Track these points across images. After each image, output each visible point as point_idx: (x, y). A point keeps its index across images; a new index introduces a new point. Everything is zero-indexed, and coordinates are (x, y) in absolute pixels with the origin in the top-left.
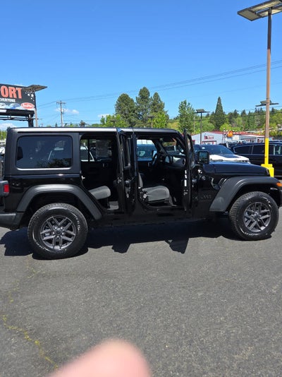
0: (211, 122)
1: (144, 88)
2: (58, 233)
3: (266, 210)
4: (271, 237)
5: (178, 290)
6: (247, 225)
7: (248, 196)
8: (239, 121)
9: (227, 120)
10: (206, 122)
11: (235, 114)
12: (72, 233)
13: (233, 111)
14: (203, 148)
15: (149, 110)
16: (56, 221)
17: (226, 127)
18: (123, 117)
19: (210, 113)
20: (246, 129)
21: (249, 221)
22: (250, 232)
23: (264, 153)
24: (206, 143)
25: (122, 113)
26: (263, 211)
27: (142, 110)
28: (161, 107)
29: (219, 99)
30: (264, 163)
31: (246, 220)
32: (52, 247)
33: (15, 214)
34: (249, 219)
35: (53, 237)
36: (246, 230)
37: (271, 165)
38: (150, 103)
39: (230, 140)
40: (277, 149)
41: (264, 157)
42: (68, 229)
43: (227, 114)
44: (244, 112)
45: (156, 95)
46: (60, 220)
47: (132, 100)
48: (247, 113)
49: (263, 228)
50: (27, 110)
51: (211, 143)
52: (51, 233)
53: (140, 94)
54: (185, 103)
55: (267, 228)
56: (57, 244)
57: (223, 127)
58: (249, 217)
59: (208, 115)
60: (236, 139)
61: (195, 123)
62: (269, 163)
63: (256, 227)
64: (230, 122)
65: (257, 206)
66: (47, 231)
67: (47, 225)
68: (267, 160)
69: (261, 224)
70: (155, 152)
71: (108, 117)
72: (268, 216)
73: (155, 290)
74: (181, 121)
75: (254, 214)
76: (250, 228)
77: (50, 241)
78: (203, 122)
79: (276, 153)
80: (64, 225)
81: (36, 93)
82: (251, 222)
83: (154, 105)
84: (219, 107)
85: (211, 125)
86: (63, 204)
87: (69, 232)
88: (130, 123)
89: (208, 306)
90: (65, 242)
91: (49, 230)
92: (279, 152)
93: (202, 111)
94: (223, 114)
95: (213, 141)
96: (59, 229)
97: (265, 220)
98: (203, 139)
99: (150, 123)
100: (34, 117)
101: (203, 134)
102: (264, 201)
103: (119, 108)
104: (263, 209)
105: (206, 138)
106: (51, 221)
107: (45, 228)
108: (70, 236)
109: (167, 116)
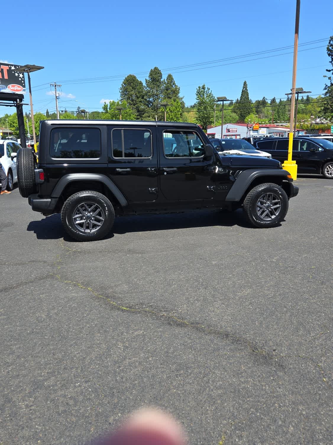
0: (235, 112)
1: (156, 68)
2: (88, 218)
3: (276, 201)
4: (281, 225)
5: (196, 260)
6: (259, 213)
7: (261, 188)
8: (268, 111)
9: (254, 109)
10: (228, 112)
11: (263, 103)
12: (101, 218)
13: (261, 99)
14: (224, 143)
15: (162, 96)
16: (87, 207)
17: (252, 118)
18: (130, 104)
19: (234, 102)
20: (275, 120)
21: (261, 211)
22: (262, 220)
23: (288, 149)
24: (228, 138)
25: (129, 98)
26: (273, 201)
27: (153, 95)
28: (176, 92)
29: (245, 84)
30: (287, 160)
31: (258, 209)
32: (83, 231)
33: (50, 200)
34: (261, 208)
35: (83, 221)
36: (258, 218)
37: (295, 162)
38: (163, 87)
39: (255, 134)
40: (302, 144)
41: (287, 153)
42: (97, 215)
43: (254, 102)
44: (273, 101)
45: (170, 77)
46: (90, 206)
47: (141, 83)
48: (278, 101)
49: (273, 217)
50: (14, 94)
51: (234, 138)
52: (81, 218)
53: (151, 75)
54: (204, 88)
55: (277, 217)
56: (88, 228)
57: (248, 119)
58: (261, 206)
59: (231, 104)
60: (263, 132)
61: (216, 113)
62: (293, 160)
63: (267, 215)
64: (257, 112)
65: (269, 196)
66: (78, 216)
67: (79, 211)
68: (290, 156)
69: (272, 213)
70: (175, 146)
71: (112, 104)
72: (278, 206)
73: (177, 260)
74: (199, 110)
75: (266, 203)
76: (262, 217)
77: (81, 225)
78: (225, 111)
79: (302, 149)
80: (94, 211)
81: (30, 74)
82: (263, 212)
83: (167, 90)
84: (245, 93)
85: (234, 115)
86: (93, 192)
87: (98, 217)
88: (138, 111)
89: (220, 269)
90: (94, 226)
91: (80, 215)
92: (305, 147)
93: (224, 99)
94: (250, 102)
95: (236, 135)
96: (89, 214)
97: (276, 209)
98: (225, 133)
99: (163, 112)
100: (23, 102)
101: (225, 126)
102: (276, 192)
103: (125, 92)
104: (274, 199)
105: (228, 131)
106: (82, 206)
107: (77, 214)
108: (99, 221)
109: (183, 103)
